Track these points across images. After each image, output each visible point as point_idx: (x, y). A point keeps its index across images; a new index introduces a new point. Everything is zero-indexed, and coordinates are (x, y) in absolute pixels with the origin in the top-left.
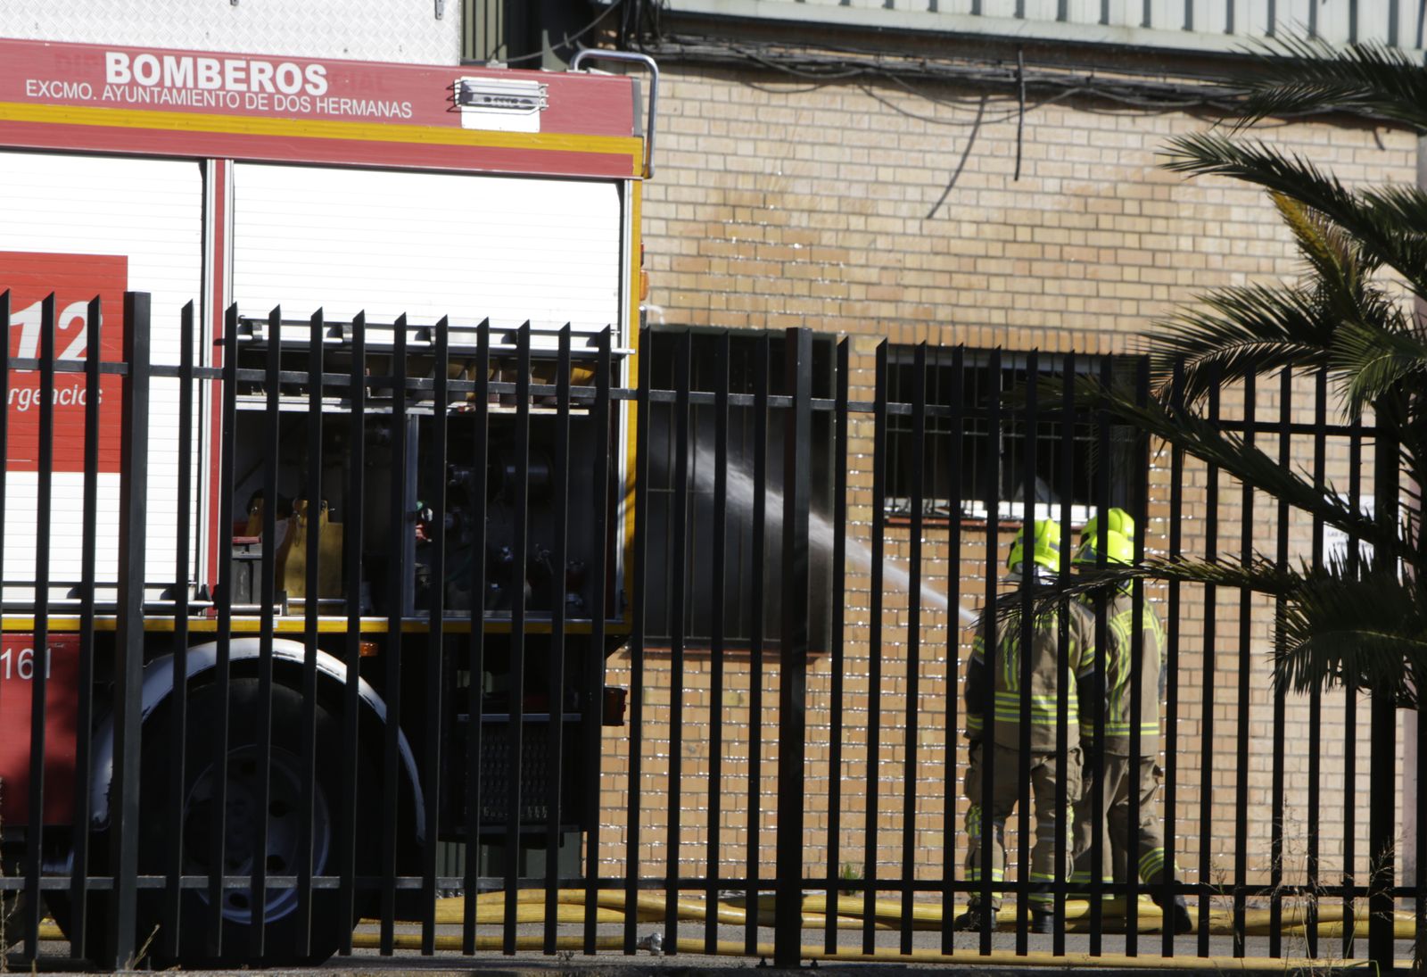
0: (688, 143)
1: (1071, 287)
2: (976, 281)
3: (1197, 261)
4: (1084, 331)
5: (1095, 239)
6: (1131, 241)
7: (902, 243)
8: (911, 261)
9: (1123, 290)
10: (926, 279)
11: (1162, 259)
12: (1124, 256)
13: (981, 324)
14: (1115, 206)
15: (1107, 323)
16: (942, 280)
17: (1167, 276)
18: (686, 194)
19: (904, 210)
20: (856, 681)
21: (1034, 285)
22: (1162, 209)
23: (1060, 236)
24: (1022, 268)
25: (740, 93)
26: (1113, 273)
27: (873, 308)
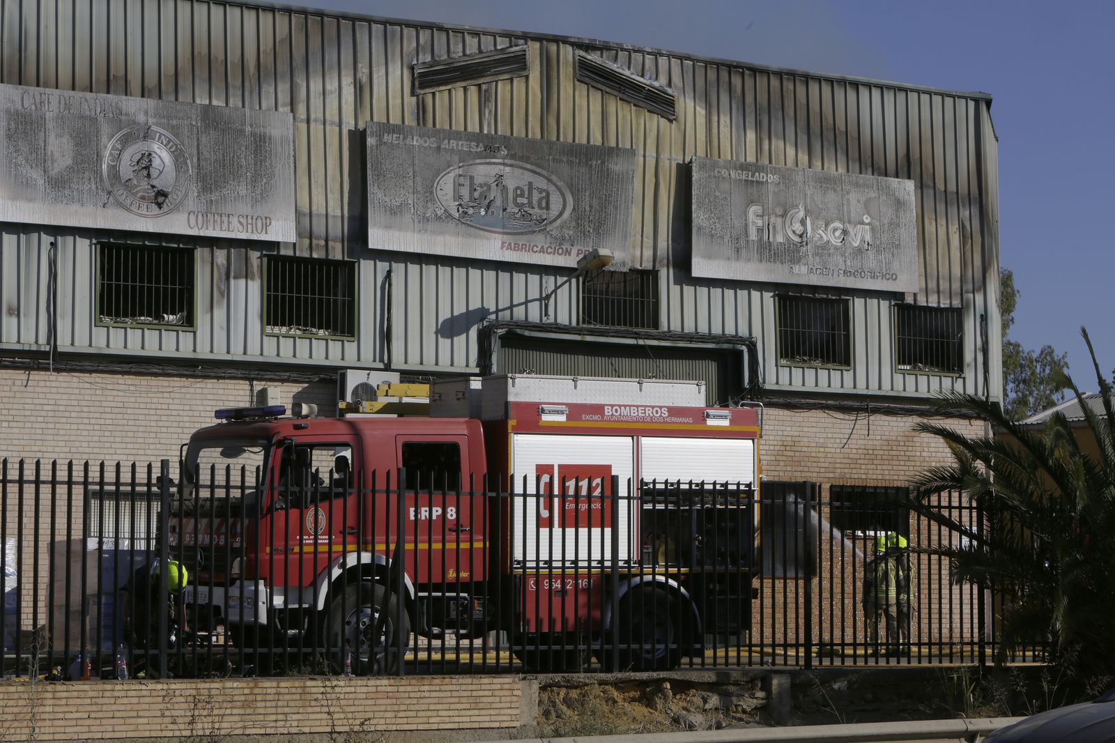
0: (772, 428)
1: (885, 467)
2: (858, 466)
3: (922, 459)
4: (889, 480)
5: (892, 453)
6: (902, 453)
7: (835, 455)
8: (838, 461)
9: (900, 468)
10: (842, 466)
11: (911, 459)
12: (900, 458)
13: (859, 479)
14: (897, 443)
15: (896, 478)
16: (847, 466)
17: (913, 464)
18: (771, 443)
19: (836, 445)
20: (826, 584)
21: (874, 467)
22: (911, 444)
23: (881, 452)
24: (870, 462)
25: (787, 412)
26: (897, 463)
27: (827, 475)
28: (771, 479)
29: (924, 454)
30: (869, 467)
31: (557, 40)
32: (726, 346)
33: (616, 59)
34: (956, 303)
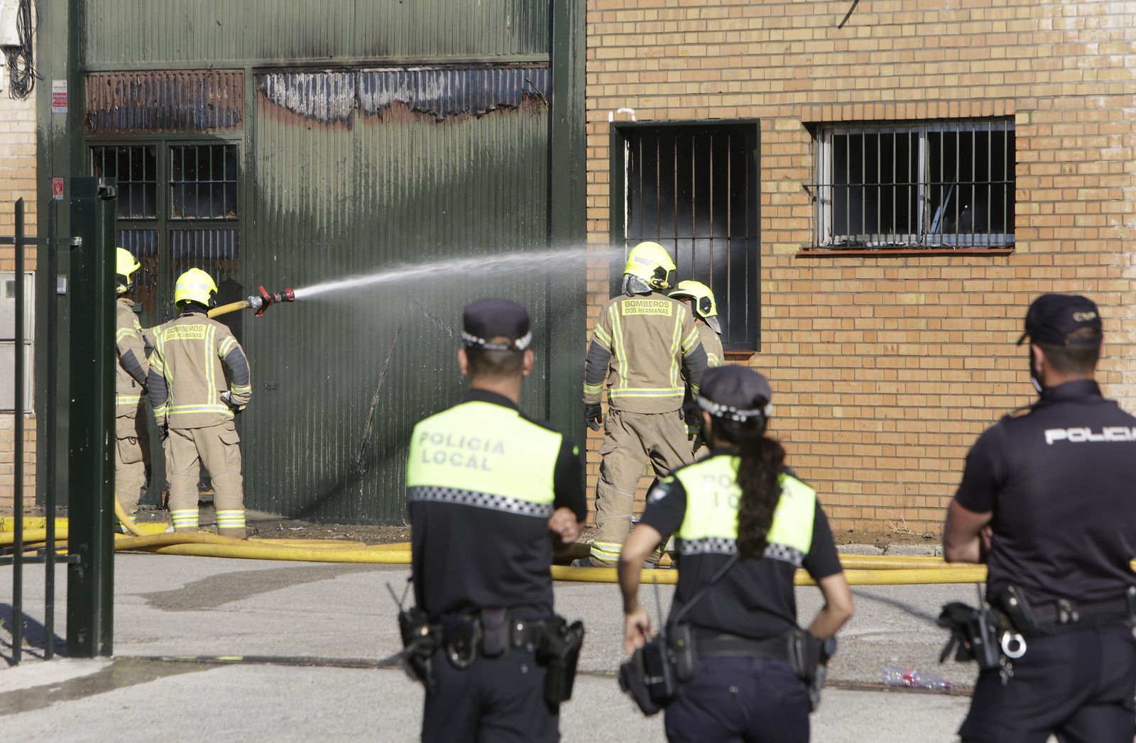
1: (947, 67)
2: (870, 70)
3: (1055, 38)
4: (959, 100)
5: (966, 28)
6: (999, 27)
7: (811, 47)
8: (818, 60)
9: (991, 66)
10: (832, 72)
11: (1025, 39)
12: (991, 40)
13: (874, 102)
15: (977, 92)
16: (844, 71)
17: (1029, 52)
18: (649, 28)
19: (813, 21)
21: (917, 68)
23: (938, 29)
24: (906, 57)
26: (983, 53)
27: (789, 98)
28: (647, 116)
29: (1069, 24)
30: (904, 69)
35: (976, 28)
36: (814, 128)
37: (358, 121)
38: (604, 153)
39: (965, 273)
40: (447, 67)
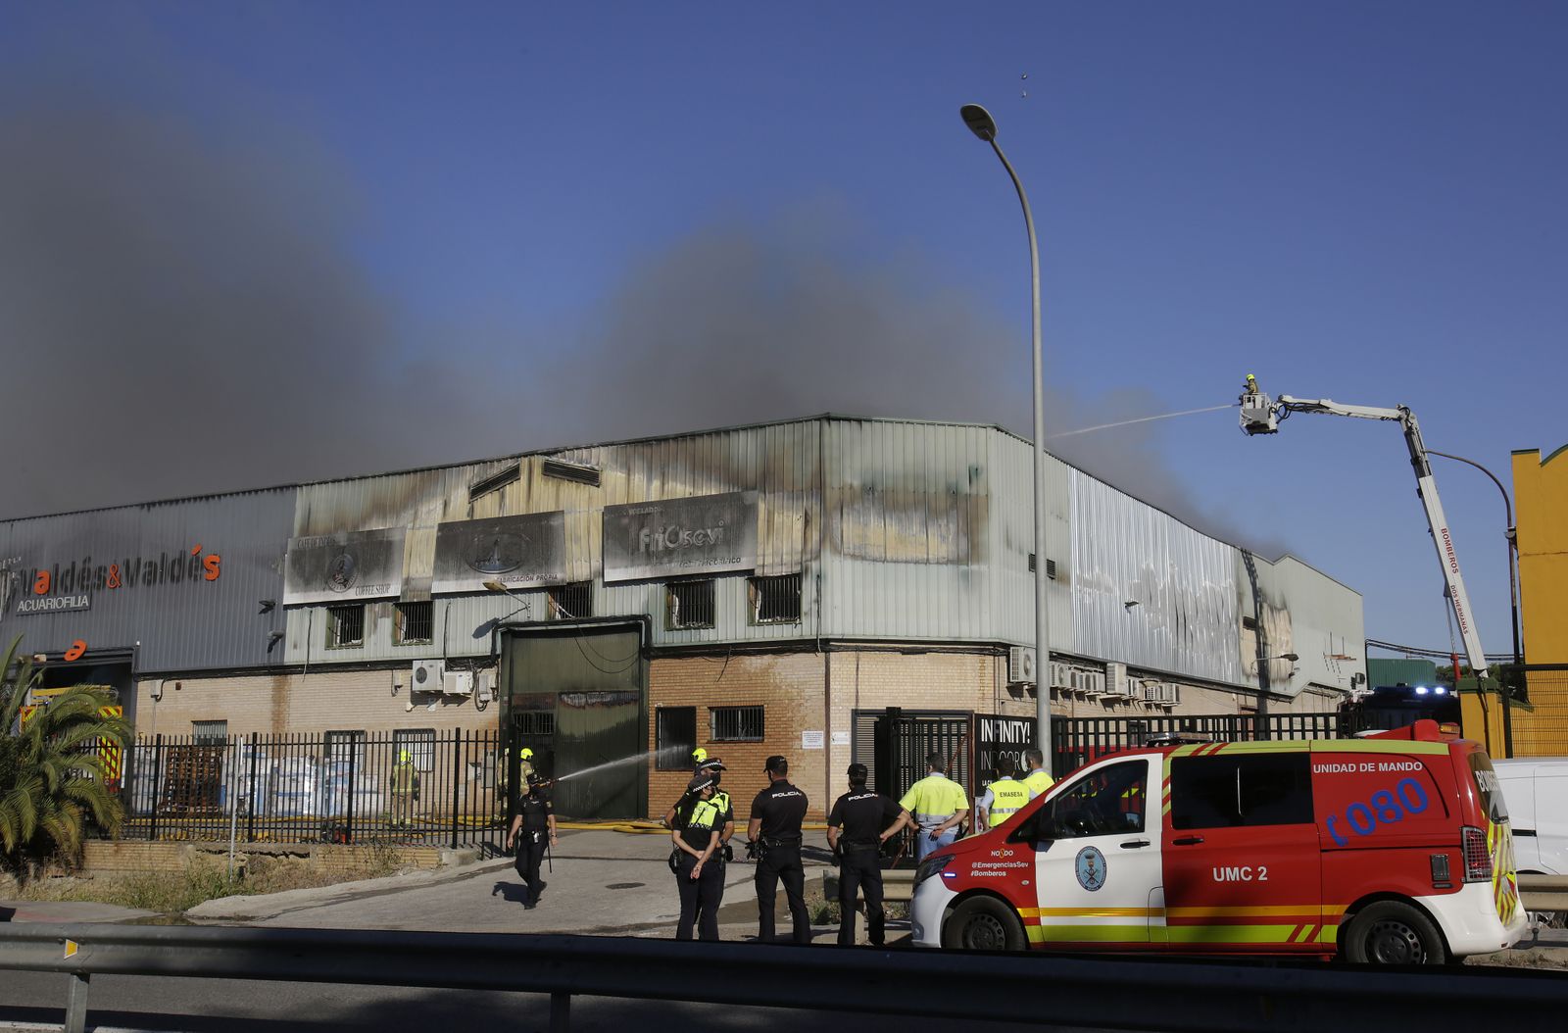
0: (667, 672)
1: (745, 693)
2: (726, 694)
3: (775, 684)
4: (749, 701)
5: (751, 682)
6: (760, 681)
7: (710, 686)
8: (711, 691)
9: (758, 692)
10: (715, 694)
11: (766, 685)
12: (758, 685)
13: (727, 701)
14: (756, 675)
15: (754, 699)
16: (719, 693)
17: (768, 688)
19: (711, 680)
21: (738, 693)
22: (766, 674)
23: (744, 682)
25: (678, 661)
27: (704, 700)
28: (665, 706)
29: (778, 681)
30: (735, 693)
31: (532, 454)
32: (631, 622)
33: (565, 457)
34: (797, 569)
35: (753, 682)
36: (711, 709)
37: (587, 707)
38: (654, 715)
39: (750, 747)
40: (611, 692)
